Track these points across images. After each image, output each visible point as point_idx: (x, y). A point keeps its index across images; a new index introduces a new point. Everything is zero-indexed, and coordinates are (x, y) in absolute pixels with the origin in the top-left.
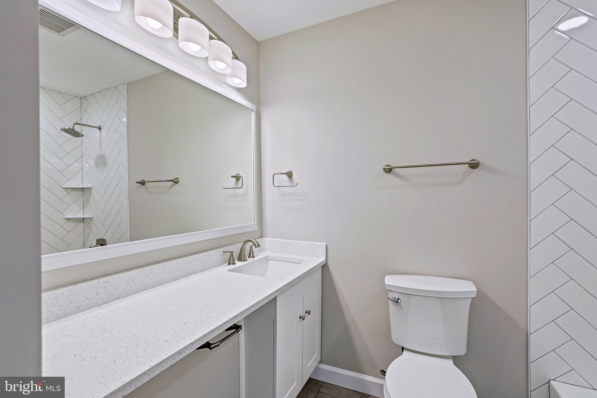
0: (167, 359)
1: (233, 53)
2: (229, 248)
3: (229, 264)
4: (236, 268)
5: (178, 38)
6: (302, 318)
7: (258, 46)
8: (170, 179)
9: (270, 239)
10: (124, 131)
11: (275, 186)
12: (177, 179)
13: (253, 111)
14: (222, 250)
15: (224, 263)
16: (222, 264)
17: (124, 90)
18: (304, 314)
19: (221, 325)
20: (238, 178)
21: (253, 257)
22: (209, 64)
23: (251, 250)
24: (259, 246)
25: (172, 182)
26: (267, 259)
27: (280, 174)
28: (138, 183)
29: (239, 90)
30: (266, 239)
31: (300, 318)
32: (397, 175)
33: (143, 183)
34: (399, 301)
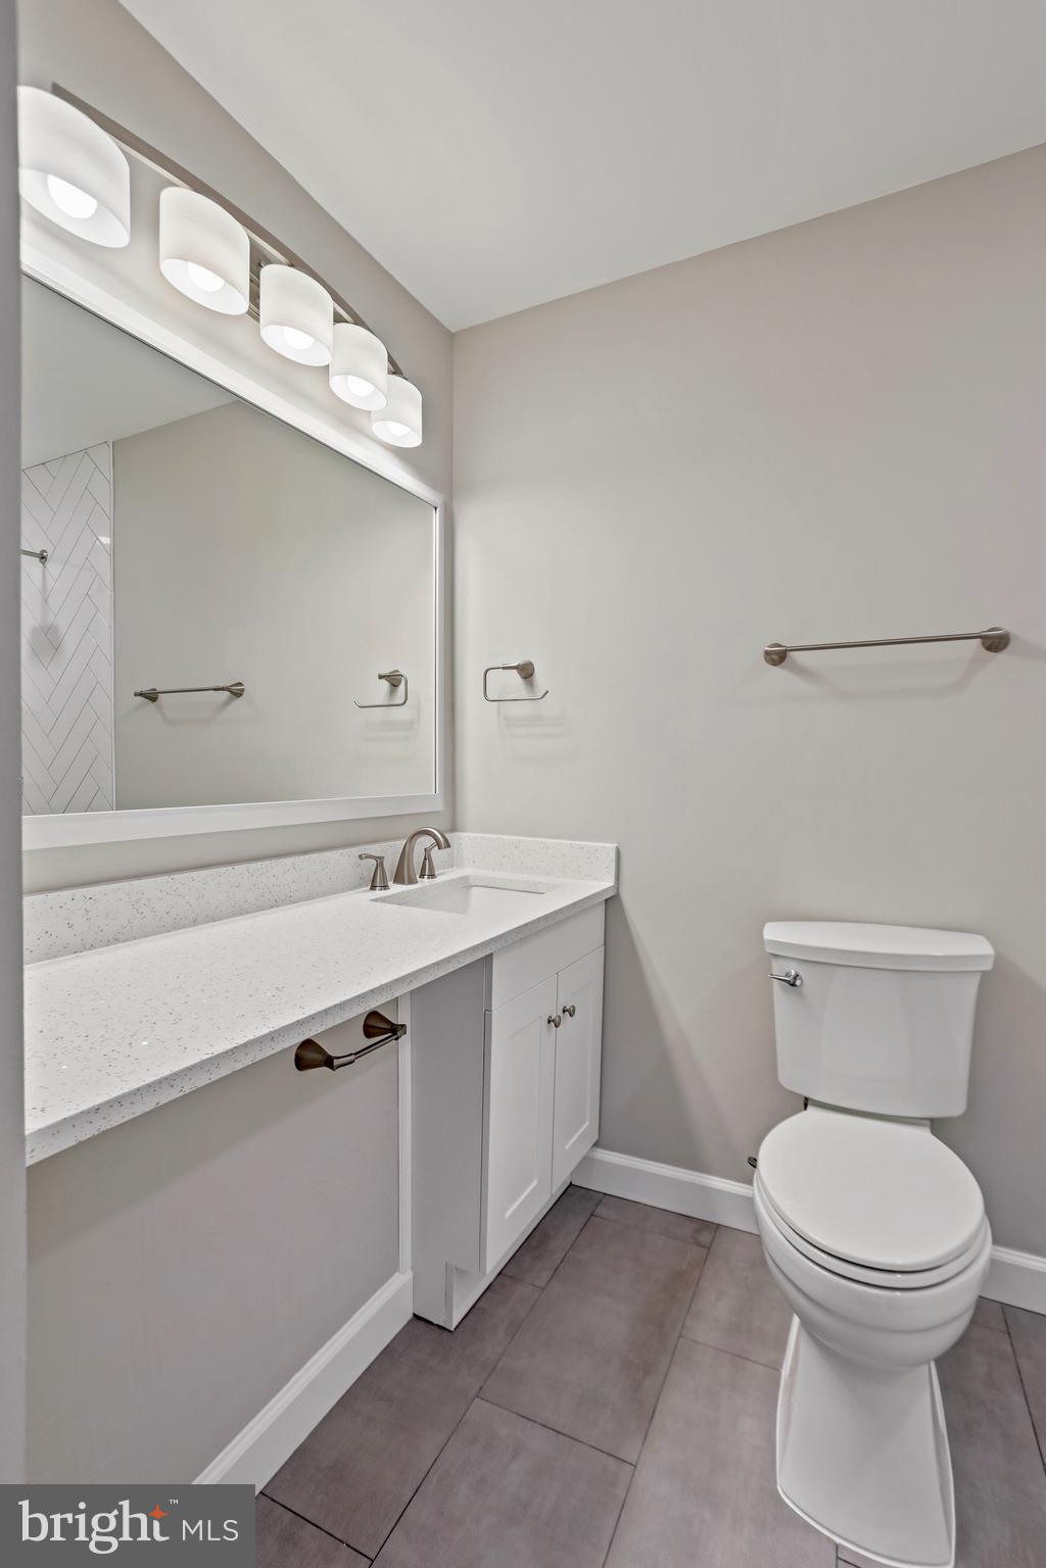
0: (245, 1045)
1: (391, 360)
2: (375, 849)
3: (373, 887)
4: (389, 897)
5: (258, 320)
6: (554, 1022)
7: (450, 340)
8: (221, 685)
9: (474, 835)
10: (104, 565)
11: (490, 697)
12: (240, 684)
13: (436, 508)
14: (356, 851)
15: (360, 885)
16: (355, 888)
17: (105, 457)
18: (560, 1013)
19: (363, 994)
20: (394, 680)
21: (432, 876)
22: (331, 385)
23: (427, 857)
24: (449, 846)
25: (227, 693)
26: (466, 884)
27: (504, 668)
28: (141, 694)
29: (402, 454)
30: (463, 835)
31: (549, 1022)
32: (800, 671)
33: (152, 696)
34: (798, 982)
